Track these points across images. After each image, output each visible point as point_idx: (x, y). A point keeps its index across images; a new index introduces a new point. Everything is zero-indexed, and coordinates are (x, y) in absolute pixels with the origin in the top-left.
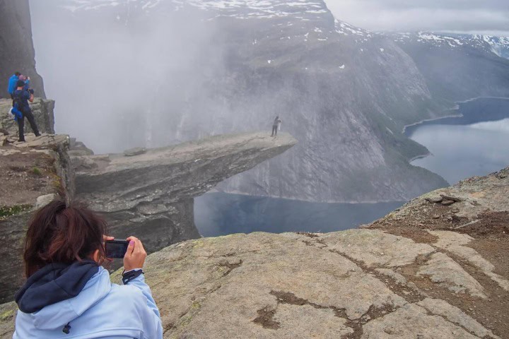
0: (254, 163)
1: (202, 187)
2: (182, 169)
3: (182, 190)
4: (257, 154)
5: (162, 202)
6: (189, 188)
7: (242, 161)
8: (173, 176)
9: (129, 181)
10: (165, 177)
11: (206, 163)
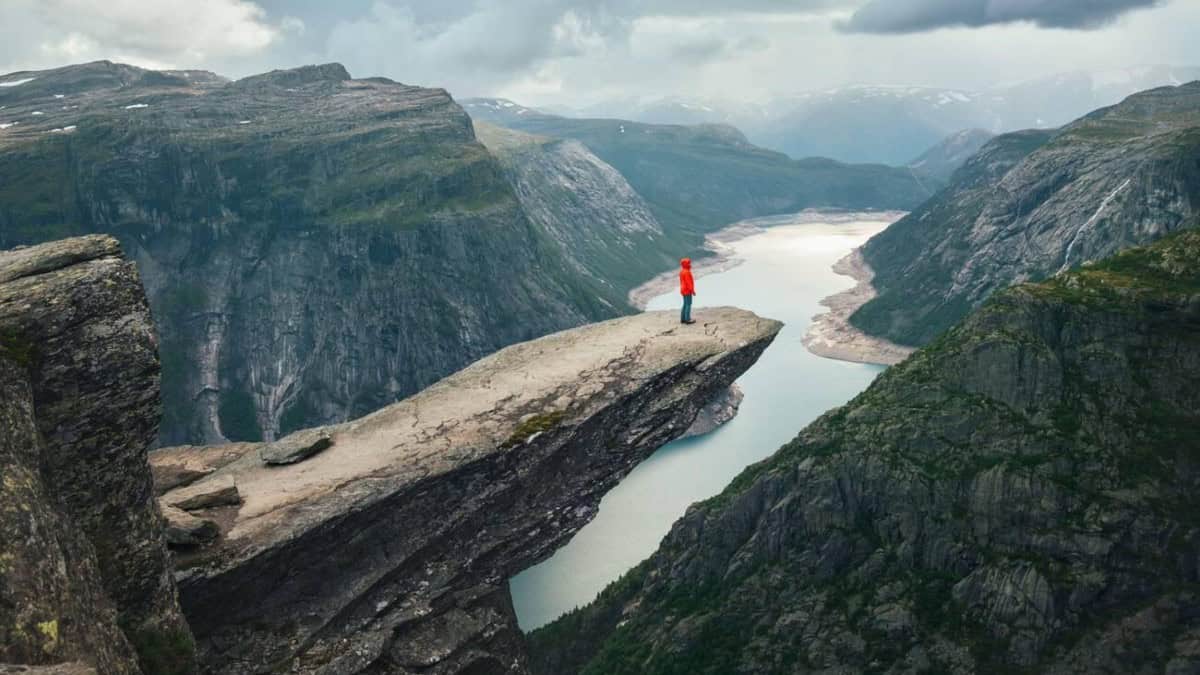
0: (691, 409)
1: (564, 521)
2: (493, 478)
3: (505, 545)
4: (696, 380)
5: (454, 605)
6: (525, 532)
7: (659, 411)
8: (471, 505)
9: (332, 558)
10: (445, 514)
11: (560, 441)
